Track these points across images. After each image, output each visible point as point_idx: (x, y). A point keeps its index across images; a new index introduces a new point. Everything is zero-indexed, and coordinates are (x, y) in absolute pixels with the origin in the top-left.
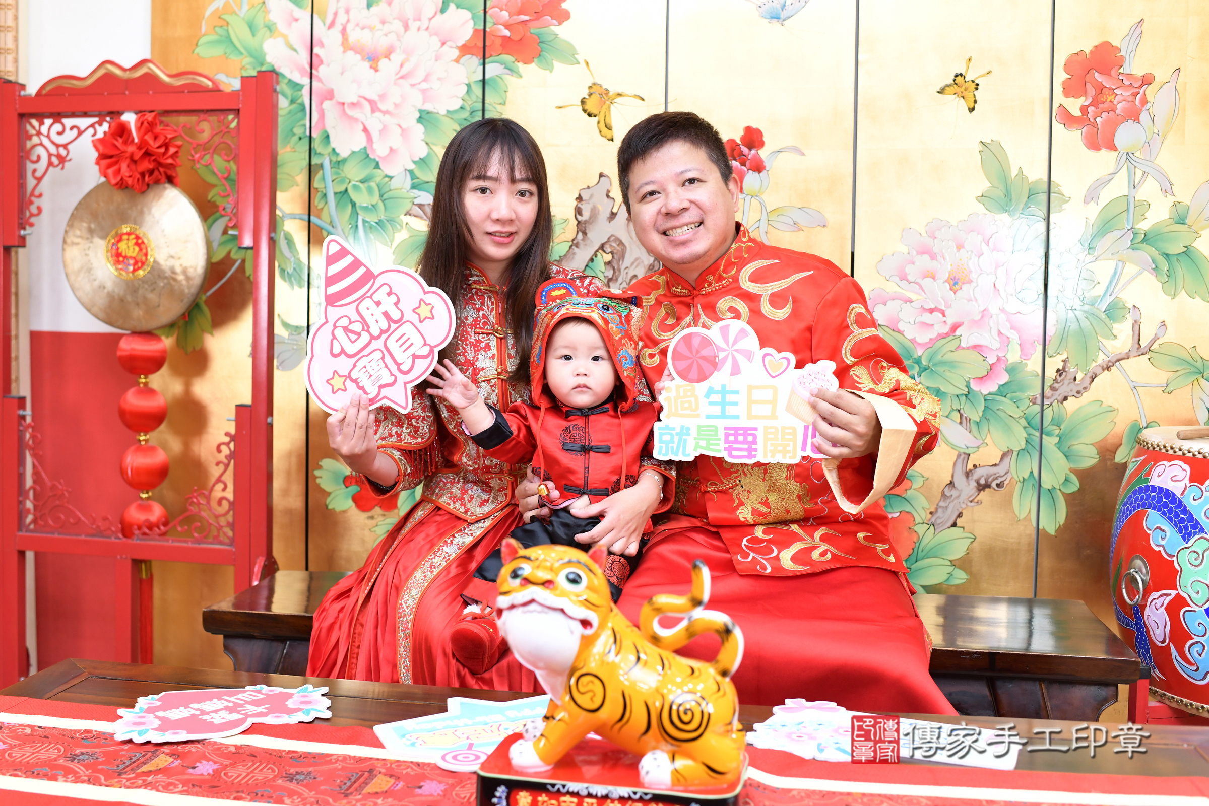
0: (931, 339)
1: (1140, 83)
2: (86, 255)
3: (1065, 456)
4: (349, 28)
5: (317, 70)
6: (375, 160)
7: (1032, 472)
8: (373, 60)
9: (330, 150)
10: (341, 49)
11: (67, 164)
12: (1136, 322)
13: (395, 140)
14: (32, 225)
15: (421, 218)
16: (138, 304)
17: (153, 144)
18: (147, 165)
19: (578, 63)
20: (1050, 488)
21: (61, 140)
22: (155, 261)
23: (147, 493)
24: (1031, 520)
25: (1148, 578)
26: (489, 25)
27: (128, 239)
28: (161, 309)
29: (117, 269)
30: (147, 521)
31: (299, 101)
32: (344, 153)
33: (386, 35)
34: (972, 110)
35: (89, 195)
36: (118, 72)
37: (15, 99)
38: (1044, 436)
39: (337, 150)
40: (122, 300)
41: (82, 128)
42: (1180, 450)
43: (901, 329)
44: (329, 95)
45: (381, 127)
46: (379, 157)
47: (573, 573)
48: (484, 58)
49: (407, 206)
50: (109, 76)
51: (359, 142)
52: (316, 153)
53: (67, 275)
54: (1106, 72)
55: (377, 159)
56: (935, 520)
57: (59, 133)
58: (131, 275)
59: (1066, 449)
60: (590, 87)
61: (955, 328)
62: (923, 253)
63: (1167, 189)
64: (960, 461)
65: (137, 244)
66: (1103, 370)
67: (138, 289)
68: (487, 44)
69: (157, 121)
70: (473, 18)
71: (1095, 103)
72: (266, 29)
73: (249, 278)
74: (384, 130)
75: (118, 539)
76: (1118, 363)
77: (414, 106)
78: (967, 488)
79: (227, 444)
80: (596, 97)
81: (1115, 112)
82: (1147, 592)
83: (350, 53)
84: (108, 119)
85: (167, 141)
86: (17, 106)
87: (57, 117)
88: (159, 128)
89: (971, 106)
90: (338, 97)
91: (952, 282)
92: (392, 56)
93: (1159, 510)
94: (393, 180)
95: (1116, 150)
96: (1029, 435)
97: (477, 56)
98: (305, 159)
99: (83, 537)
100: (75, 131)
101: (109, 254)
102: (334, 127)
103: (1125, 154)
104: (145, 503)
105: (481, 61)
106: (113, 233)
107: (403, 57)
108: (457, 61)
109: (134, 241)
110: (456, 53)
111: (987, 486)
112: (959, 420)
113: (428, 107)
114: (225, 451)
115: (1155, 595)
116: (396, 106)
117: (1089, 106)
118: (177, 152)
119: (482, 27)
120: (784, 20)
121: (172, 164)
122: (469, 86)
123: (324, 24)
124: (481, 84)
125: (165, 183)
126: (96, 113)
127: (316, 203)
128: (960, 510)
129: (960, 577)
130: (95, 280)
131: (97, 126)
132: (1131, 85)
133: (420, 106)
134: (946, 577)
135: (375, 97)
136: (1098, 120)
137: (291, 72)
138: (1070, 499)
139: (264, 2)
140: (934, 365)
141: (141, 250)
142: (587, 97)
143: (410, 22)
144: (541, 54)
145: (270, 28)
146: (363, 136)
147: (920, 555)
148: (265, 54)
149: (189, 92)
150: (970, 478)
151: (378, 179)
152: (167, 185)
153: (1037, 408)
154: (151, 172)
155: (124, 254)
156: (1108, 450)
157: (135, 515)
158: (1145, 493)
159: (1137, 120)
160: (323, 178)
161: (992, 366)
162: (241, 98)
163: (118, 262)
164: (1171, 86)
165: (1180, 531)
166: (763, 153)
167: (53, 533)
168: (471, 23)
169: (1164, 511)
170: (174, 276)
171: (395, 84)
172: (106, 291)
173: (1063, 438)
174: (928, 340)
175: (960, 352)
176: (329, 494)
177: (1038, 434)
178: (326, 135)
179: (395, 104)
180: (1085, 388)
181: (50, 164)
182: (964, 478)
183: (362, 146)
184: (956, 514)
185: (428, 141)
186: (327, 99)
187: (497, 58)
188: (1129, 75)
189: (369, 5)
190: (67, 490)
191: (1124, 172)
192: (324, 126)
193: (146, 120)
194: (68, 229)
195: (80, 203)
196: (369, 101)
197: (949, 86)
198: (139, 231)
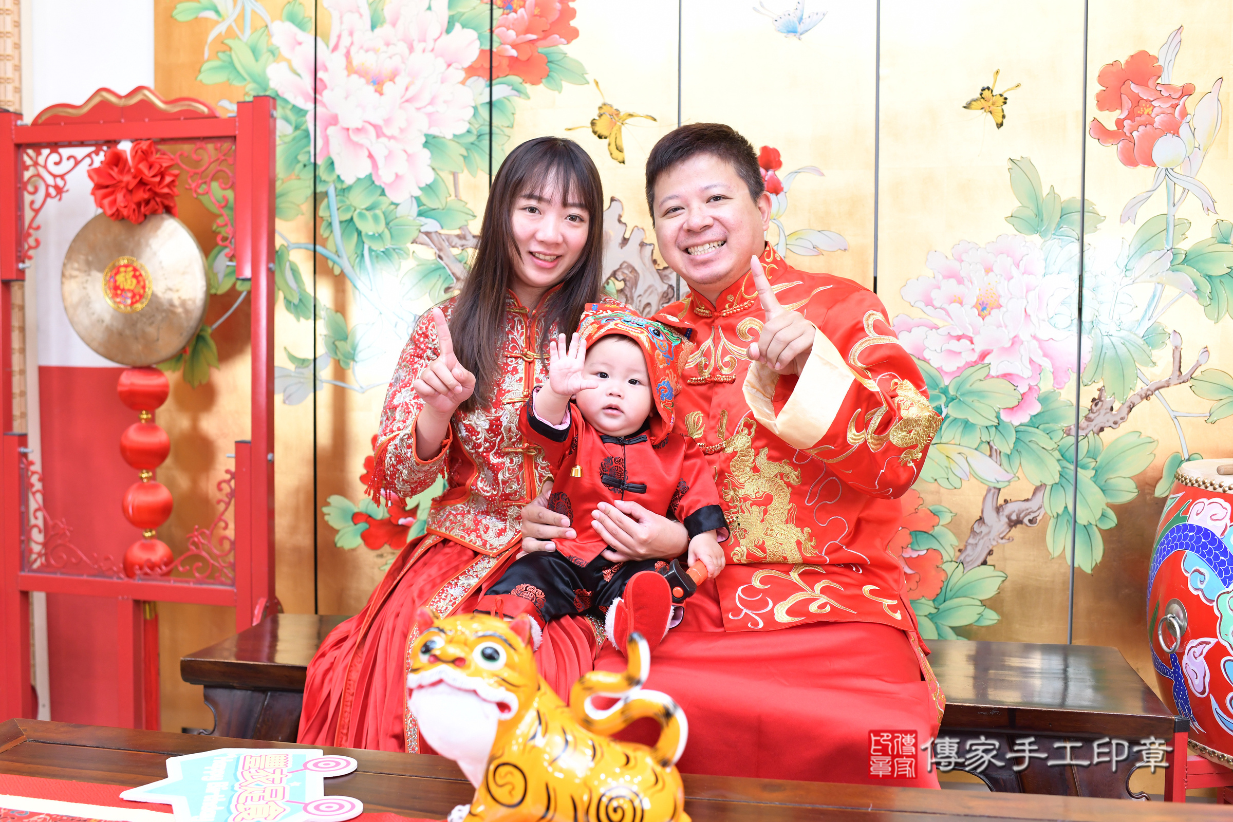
0: (958, 368)
1: (1180, 94)
2: (85, 288)
3: (1103, 491)
4: (353, 51)
5: (321, 95)
6: (380, 187)
7: (1066, 507)
8: (378, 83)
9: (335, 177)
10: (345, 73)
11: (64, 195)
12: (1176, 348)
13: (401, 165)
14: (30, 258)
15: (427, 246)
16: (136, 338)
17: (148, 173)
18: (142, 195)
19: (588, 83)
20: (1086, 524)
21: (57, 170)
22: (153, 294)
23: (151, 531)
24: (1065, 558)
25: (1186, 624)
26: (495, 45)
27: (125, 272)
28: (160, 343)
29: (115, 302)
30: (149, 560)
31: (303, 127)
32: (349, 180)
33: (390, 57)
34: (1000, 125)
35: (86, 227)
36: (113, 99)
37: (12, 130)
38: (1079, 469)
39: (342, 178)
40: (120, 334)
41: (79, 158)
42: (1221, 486)
43: (927, 357)
44: (334, 120)
45: (386, 152)
46: (385, 184)
47: (491, 648)
48: (491, 80)
49: (415, 234)
50: (104, 105)
51: (364, 169)
52: (321, 181)
53: (65, 308)
54: (1143, 83)
55: (383, 186)
56: (965, 558)
57: (57, 164)
58: (129, 308)
59: (1103, 483)
60: (600, 108)
61: (983, 356)
62: (949, 277)
63: (1210, 207)
64: (990, 495)
65: (134, 276)
66: (1142, 399)
67: (137, 322)
68: (494, 64)
69: (153, 149)
70: (479, 38)
71: (1131, 116)
72: (269, 54)
74: (389, 156)
75: (118, 579)
76: (1157, 392)
77: (420, 131)
78: (998, 524)
79: (228, 482)
80: (606, 118)
81: (1152, 124)
82: (1185, 639)
83: (355, 77)
84: (105, 148)
85: (163, 169)
86: (14, 137)
87: (54, 147)
88: (155, 157)
89: (999, 122)
90: (344, 122)
91: (980, 308)
92: (397, 79)
93: (1197, 552)
94: (399, 207)
95: (1154, 165)
96: (1063, 468)
97: (483, 77)
98: (310, 187)
99: (84, 578)
100: (72, 161)
101: (107, 287)
102: (338, 154)
103: (1164, 170)
104: (148, 542)
105: (488, 83)
106: (111, 265)
107: (408, 80)
108: (463, 83)
109: (132, 273)
110: (462, 75)
111: (1019, 522)
112: (988, 453)
113: (434, 131)
114: (226, 488)
115: (1193, 643)
116: (402, 130)
117: (1125, 119)
118: (173, 181)
119: (488, 47)
120: (801, 34)
121: (168, 194)
122: (475, 108)
123: (328, 48)
124: (488, 107)
125: (162, 213)
126: (93, 142)
127: (322, 232)
128: (991, 548)
129: (991, 618)
130: (93, 314)
131: (94, 155)
132: (1170, 96)
133: (426, 131)
134: (977, 617)
135: (380, 122)
136: (1135, 134)
137: (295, 97)
138: (1107, 535)
139: (267, 26)
140: (962, 395)
141: (138, 282)
142: (597, 118)
143: (415, 44)
144: (551, 74)
145: (274, 53)
146: (368, 162)
147: (949, 594)
148: (269, 80)
149: (185, 119)
150: (1001, 513)
151: (384, 207)
152: (165, 216)
153: (1072, 440)
154: (147, 202)
155: (121, 287)
156: (1147, 484)
157: (138, 554)
158: (1183, 533)
159: (1176, 133)
160: (328, 207)
161: (1023, 395)
162: (237, 124)
163: (116, 295)
164: (1213, 96)
165: (1220, 574)
166: (781, 174)
167: (55, 573)
168: (478, 43)
169: (1202, 552)
170: (172, 309)
171: (400, 107)
172: (104, 324)
173: (1099, 471)
174: (955, 369)
175: (989, 381)
176: (337, 531)
177: (1072, 467)
178: (330, 161)
179: (400, 128)
180: (1122, 419)
181: (48, 195)
182: (994, 514)
183: (368, 173)
184: (987, 551)
185: (434, 167)
186: (331, 124)
187: (504, 79)
188: (1168, 86)
189: (373, 27)
190: (69, 530)
191: (1163, 189)
192: (328, 153)
193: (140, 148)
194: (66, 261)
195: (78, 235)
196: (375, 126)
197: (975, 100)
198: (137, 263)
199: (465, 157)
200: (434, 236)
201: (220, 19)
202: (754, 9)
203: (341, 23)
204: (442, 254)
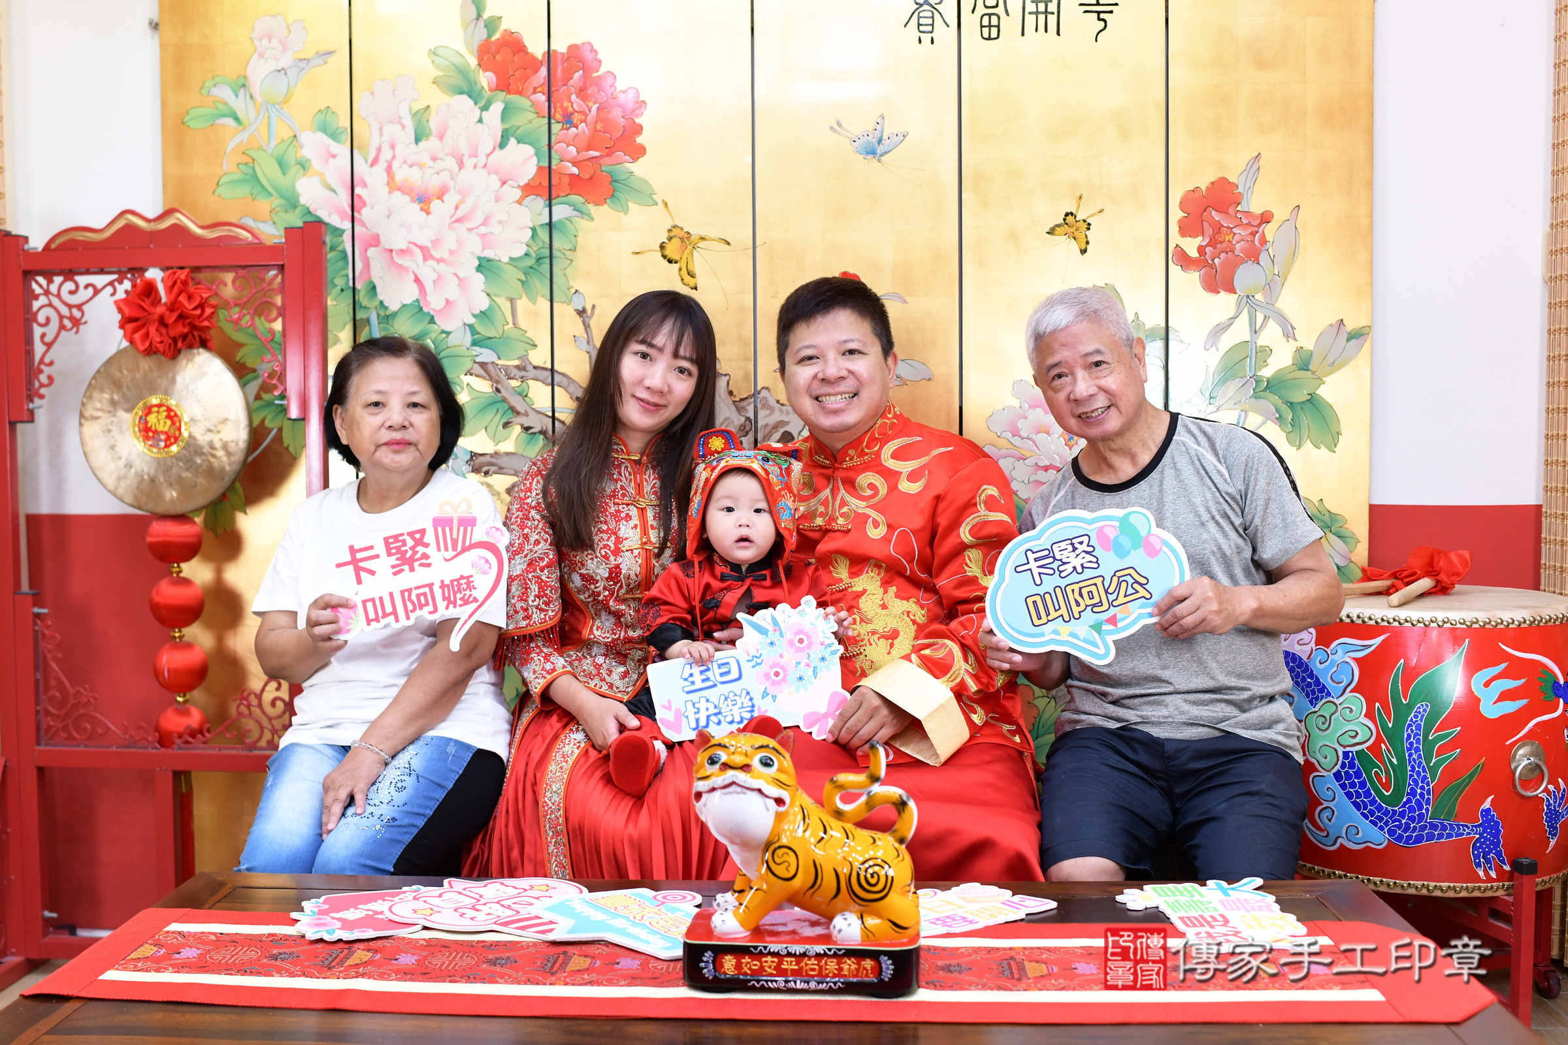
1: (1259, 221)
2: (109, 431)
4: (395, 165)
5: (359, 212)
6: (428, 313)
8: (424, 200)
9: (377, 303)
10: (387, 189)
11: (81, 327)
13: (452, 290)
14: (42, 397)
15: (484, 378)
16: (170, 485)
17: (189, 306)
18: (182, 329)
21: (73, 300)
22: (190, 436)
23: (184, 696)
26: (554, 162)
27: (158, 412)
28: (198, 489)
29: (146, 446)
30: (188, 727)
31: (340, 248)
32: (393, 306)
33: (438, 173)
34: (1084, 251)
35: (109, 362)
36: (141, 223)
37: (19, 255)
39: (386, 303)
40: (152, 480)
41: (99, 286)
44: (375, 241)
45: (435, 276)
46: (434, 310)
47: (765, 757)
48: (550, 199)
49: (468, 364)
50: (129, 228)
51: (410, 294)
52: (361, 307)
53: (85, 454)
54: (1223, 210)
55: (432, 313)
57: (72, 293)
58: (162, 452)
60: (670, 231)
62: (1036, 406)
63: (1289, 334)
65: (168, 417)
67: (171, 467)
68: (554, 182)
69: (192, 279)
70: (536, 154)
71: (1212, 243)
72: (298, 166)
73: (287, 448)
74: (439, 280)
75: (155, 751)
77: (472, 253)
80: (676, 241)
81: (1233, 252)
83: (397, 194)
84: (129, 276)
85: (202, 301)
86: (22, 263)
87: (69, 275)
88: (193, 287)
89: (1083, 248)
90: (386, 243)
92: (445, 197)
94: (450, 336)
95: (1235, 292)
97: (542, 197)
98: (348, 313)
99: (114, 749)
100: (90, 290)
101: (137, 429)
102: (381, 278)
103: (1245, 297)
104: (180, 707)
105: (547, 202)
106: (141, 405)
107: (457, 198)
108: (519, 202)
109: (165, 414)
110: (518, 193)
113: (489, 254)
116: (452, 252)
117: (1206, 246)
118: (213, 313)
119: (546, 164)
120: (881, 156)
121: (207, 327)
122: (534, 230)
123: (366, 162)
124: (548, 227)
125: (198, 348)
126: (116, 269)
130: (120, 458)
131: (116, 284)
132: (1249, 224)
133: (479, 253)
135: (429, 244)
136: (1217, 261)
137: (330, 215)
139: (295, 136)
141: (173, 423)
142: (666, 241)
143: (465, 159)
144: (615, 194)
145: (304, 165)
146: (415, 288)
147: (1041, 731)
148: (299, 195)
149: (224, 245)
151: (433, 336)
152: (200, 350)
154: (184, 337)
155: (153, 428)
157: (173, 722)
159: (1256, 260)
162: (285, 252)
163: (147, 438)
164: (1290, 224)
165: (1307, 695)
167: (78, 746)
168: (535, 159)
170: (213, 452)
171: (450, 228)
172: (134, 471)
178: (372, 286)
179: (450, 250)
181: (62, 327)
183: (415, 299)
185: (489, 292)
186: (372, 246)
187: (565, 199)
188: (1246, 213)
189: (417, 140)
190: (93, 697)
191: (1244, 316)
192: (370, 276)
193: (178, 278)
194: (85, 400)
195: (98, 371)
196: (421, 248)
197: (1058, 226)
198: (172, 403)
199: (523, 282)
200: (490, 367)
201: (241, 128)
202: (832, 128)
203: (381, 134)
204: (499, 387)
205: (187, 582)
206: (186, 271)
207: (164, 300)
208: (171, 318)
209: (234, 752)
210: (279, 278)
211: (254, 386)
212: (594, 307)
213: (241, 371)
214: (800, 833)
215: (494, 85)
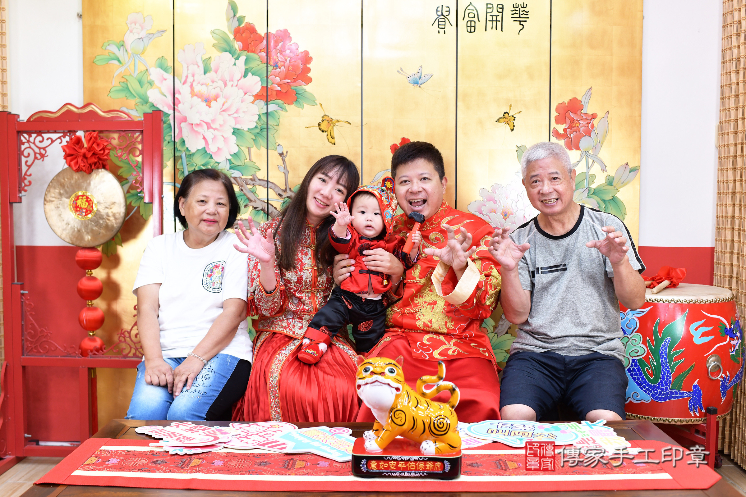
1: (591, 118)
2: (58, 208)
4: (194, 84)
5: (177, 106)
6: (209, 154)
8: (208, 101)
9: (185, 148)
10: (190, 95)
11: (45, 158)
13: (220, 143)
16: (88, 233)
17: (98, 149)
18: (94, 160)
19: (317, 105)
21: (41, 145)
22: (97, 210)
23: (93, 332)
26: (269, 84)
27: (82, 199)
28: (101, 235)
30: (95, 347)
31: (168, 123)
32: (193, 150)
33: (215, 89)
34: (512, 130)
35: (58, 175)
36: (75, 110)
37: (15, 123)
39: (189, 149)
41: (54, 139)
44: (185, 119)
45: (213, 137)
47: (391, 368)
48: (267, 102)
50: (69, 112)
51: (201, 144)
52: (178, 150)
53: (47, 218)
54: (575, 112)
55: (211, 153)
56: (499, 331)
57: (40, 142)
60: (323, 117)
62: (490, 200)
63: (604, 169)
67: (88, 225)
68: (269, 94)
69: (99, 136)
70: (261, 81)
71: (570, 127)
72: (148, 84)
73: (142, 216)
75: (79, 358)
77: (230, 126)
80: (326, 122)
81: (579, 132)
83: (195, 98)
84: (68, 134)
85: (104, 147)
86: (16, 127)
87: (39, 133)
88: (99, 140)
89: (512, 128)
90: (190, 121)
91: (504, 215)
92: (218, 100)
94: (220, 164)
95: (580, 150)
97: (263, 100)
98: (172, 153)
99: (59, 357)
100: (50, 141)
101: (72, 207)
102: (187, 137)
103: (584, 152)
104: (91, 338)
105: (266, 103)
107: (224, 100)
108: (253, 103)
109: (86, 199)
110: (252, 98)
113: (238, 126)
116: (221, 125)
117: (567, 129)
118: (109, 152)
119: (266, 85)
120: (420, 85)
121: (106, 159)
122: (259, 116)
123: (180, 82)
124: (266, 115)
125: (101, 169)
126: (62, 131)
127: (178, 177)
130: (63, 220)
131: (62, 138)
132: (587, 119)
133: (234, 126)
134: (503, 358)
135: (210, 122)
136: (572, 135)
137: (163, 107)
139: (147, 70)
141: (89, 204)
142: (321, 122)
143: (227, 82)
144: (297, 100)
145: (151, 83)
146: (203, 141)
148: (148, 98)
149: (114, 121)
151: (212, 164)
152: (103, 170)
154: (95, 164)
155: (80, 206)
157: (88, 344)
159: (589, 135)
160: (182, 163)
162: (144, 124)
164: (605, 119)
167: (42, 356)
168: (260, 83)
170: (108, 218)
171: (220, 114)
172: (69, 226)
178: (183, 141)
179: (220, 124)
181: (36, 158)
183: (203, 147)
184: (508, 327)
185: (238, 144)
186: (183, 122)
187: (274, 102)
188: (585, 114)
189: (205, 73)
190: (49, 333)
191: (584, 160)
192: (181, 136)
193: (93, 136)
194: (46, 193)
195: (53, 179)
196: (206, 123)
197: (501, 118)
198: (88, 194)
199: (254, 140)
200: (238, 179)
201: (121, 65)
202: (398, 71)
203: (188, 70)
204: (242, 188)
205: (94, 279)
206: (96, 132)
207: (86, 145)
208: (89, 155)
209: (117, 359)
210: (140, 137)
211: (127, 187)
212: (287, 152)
213: (121, 179)
214: (406, 404)
215: (241, 48)
